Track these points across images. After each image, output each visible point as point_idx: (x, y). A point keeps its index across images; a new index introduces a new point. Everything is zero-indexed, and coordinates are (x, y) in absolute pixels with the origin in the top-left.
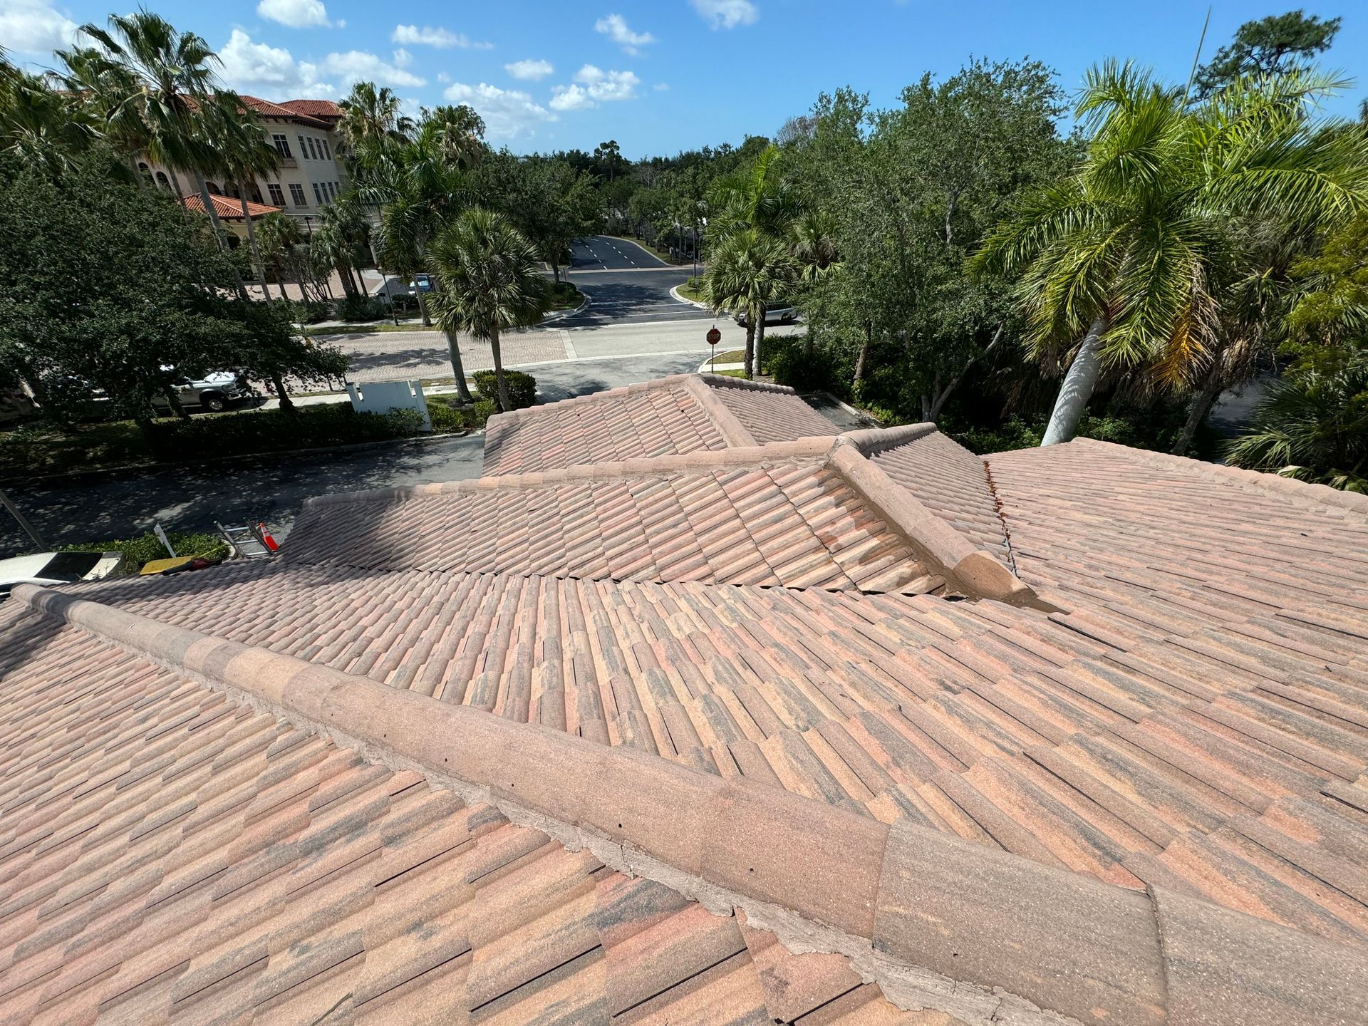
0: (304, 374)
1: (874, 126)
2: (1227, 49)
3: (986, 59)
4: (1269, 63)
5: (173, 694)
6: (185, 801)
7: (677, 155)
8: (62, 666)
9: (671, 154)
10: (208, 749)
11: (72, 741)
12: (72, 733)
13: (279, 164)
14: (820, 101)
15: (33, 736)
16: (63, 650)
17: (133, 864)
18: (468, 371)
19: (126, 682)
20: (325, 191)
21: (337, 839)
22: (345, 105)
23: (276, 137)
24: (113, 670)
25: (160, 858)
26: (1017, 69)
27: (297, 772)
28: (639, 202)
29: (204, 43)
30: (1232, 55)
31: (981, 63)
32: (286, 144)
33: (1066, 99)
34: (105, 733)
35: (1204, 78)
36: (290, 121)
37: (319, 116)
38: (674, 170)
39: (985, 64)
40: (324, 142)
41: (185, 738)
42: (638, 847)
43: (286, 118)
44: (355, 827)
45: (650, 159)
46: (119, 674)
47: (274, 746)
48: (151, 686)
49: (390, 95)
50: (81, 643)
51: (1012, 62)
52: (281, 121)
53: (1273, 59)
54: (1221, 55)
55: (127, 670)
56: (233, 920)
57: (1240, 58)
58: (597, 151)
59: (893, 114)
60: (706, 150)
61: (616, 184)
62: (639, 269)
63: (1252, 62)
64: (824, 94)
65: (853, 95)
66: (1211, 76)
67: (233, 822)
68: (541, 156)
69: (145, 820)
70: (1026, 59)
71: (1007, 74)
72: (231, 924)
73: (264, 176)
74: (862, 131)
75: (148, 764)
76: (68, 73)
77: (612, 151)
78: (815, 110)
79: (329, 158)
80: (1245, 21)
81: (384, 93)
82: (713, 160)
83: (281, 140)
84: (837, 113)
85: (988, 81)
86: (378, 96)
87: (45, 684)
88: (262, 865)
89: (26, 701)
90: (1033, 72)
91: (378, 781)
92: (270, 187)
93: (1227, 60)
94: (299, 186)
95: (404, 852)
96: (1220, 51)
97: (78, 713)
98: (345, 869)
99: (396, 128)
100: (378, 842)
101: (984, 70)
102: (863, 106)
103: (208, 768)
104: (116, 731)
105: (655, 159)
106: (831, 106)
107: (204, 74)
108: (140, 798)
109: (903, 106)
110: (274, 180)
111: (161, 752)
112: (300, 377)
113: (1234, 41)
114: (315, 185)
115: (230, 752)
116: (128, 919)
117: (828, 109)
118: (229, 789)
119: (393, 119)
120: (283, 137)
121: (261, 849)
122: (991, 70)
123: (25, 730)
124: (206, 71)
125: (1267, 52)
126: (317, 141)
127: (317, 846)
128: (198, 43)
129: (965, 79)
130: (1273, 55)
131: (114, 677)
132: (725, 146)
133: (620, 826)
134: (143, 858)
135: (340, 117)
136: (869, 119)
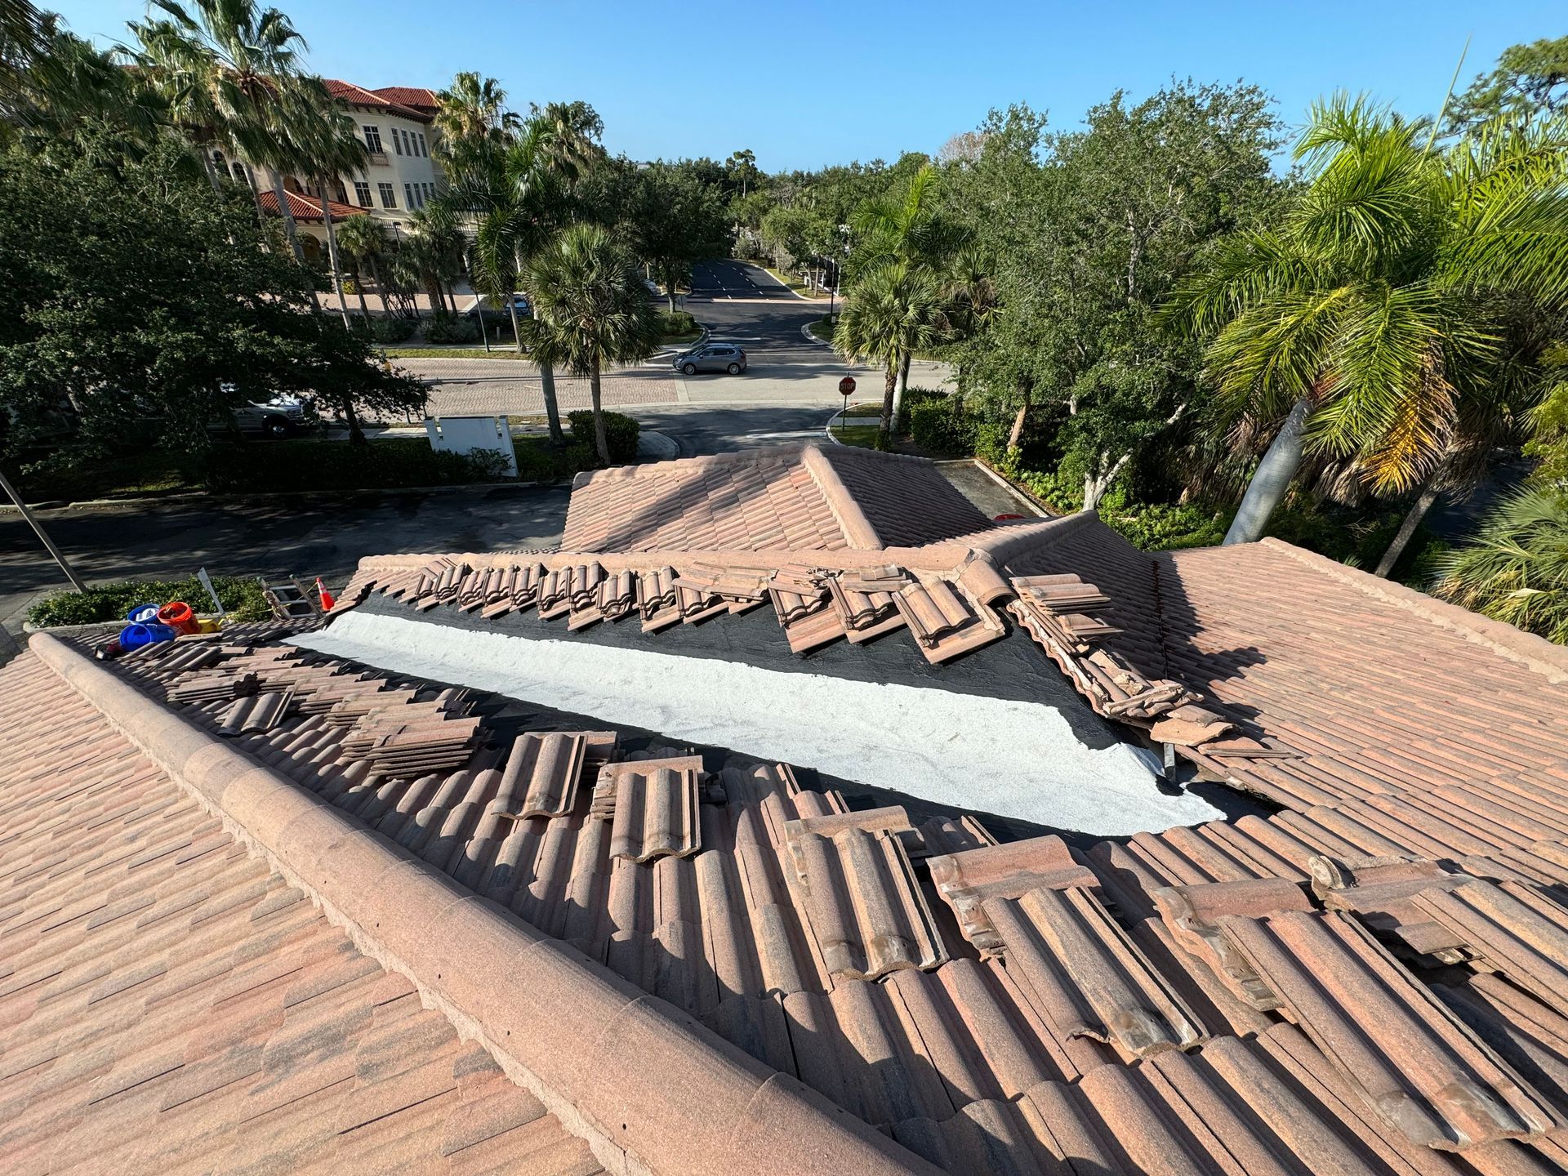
0: (379, 403)
1: (1052, 150)
2: (1486, 76)
3: (1190, 81)
4: (1537, 95)
5: (168, 811)
6: (156, 959)
7: (821, 169)
8: (63, 749)
9: (815, 167)
10: (192, 895)
11: (54, 852)
12: (58, 840)
13: (367, 161)
14: (990, 118)
15: (18, 835)
16: (68, 727)
17: (87, 1036)
18: (564, 410)
19: (124, 783)
20: (418, 193)
21: (308, 1052)
22: (446, 96)
23: (366, 129)
24: (114, 765)
25: (117, 1032)
26: (1228, 93)
27: (281, 946)
28: (773, 223)
29: (289, 22)
30: (1494, 83)
31: (1185, 84)
32: (377, 137)
33: (1284, 131)
34: (90, 847)
35: (1456, 110)
36: (384, 111)
37: (417, 107)
38: (816, 187)
39: (1190, 85)
40: (421, 136)
41: (170, 873)
42: (643, 1160)
43: (379, 108)
44: (332, 1041)
45: (789, 173)
46: (118, 771)
47: (262, 905)
48: (148, 796)
49: (495, 87)
50: (88, 722)
51: (1222, 85)
52: (374, 111)
53: (1542, 90)
54: (1479, 83)
55: (128, 767)
56: (176, 1145)
57: (1503, 87)
58: (729, 160)
59: (1076, 137)
60: (855, 166)
61: (749, 199)
62: (768, 301)
63: (1517, 93)
64: (995, 110)
65: (1029, 113)
66: (1465, 107)
67: (201, 1003)
68: (665, 162)
69: (111, 977)
70: (1240, 81)
71: (1216, 98)
72: (174, 1151)
73: (350, 174)
74: (1037, 156)
75: (127, 900)
76: (140, 48)
77: (747, 161)
78: (983, 128)
79: (425, 155)
80: (1512, 44)
81: (488, 86)
82: (862, 178)
83: (372, 133)
84: (1009, 134)
85: (1192, 106)
86: (482, 88)
87: (42, 769)
88: (221, 1072)
89: (19, 788)
90: (1247, 98)
91: (367, 978)
92: (357, 185)
93: (1485, 90)
94: (389, 186)
95: (379, 1092)
96: (1479, 78)
97: (67, 816)
98: (310, 1098)
99: (500, 125)
100: (352, 1069)
101: (1188, 93)
102: (1041, 125)
103: (187, 921)
104: (101, 848)
105: (796, 172)
106: (1003, 124)
107: (287, 56)
108: (111, 945)
109: (1088, 129)
110: (360, 179)
111: (143, 886)
112: (374, 407)
113: (1497, 67)
114: (407, 186)
115: (216, 903)
116: (69, 1112)
117: (998, 128)
118: (206, 953)
119: (497, 116)
120: (375, 129)
121: (224, 1047)
122: (1197, 93)
123: (12, 827)
124: (289, 54)
125: (1536, 82)
126: (413, 135)
127: (284, 1060)
128: (283, 21)
129: (1163, 103)
130: (1544, 85)
131: (113, 774)
132: (878, 162)
133: (624, 1127)
134: (99, 1031)
135: (439, 109)
136: (1047, 141)
